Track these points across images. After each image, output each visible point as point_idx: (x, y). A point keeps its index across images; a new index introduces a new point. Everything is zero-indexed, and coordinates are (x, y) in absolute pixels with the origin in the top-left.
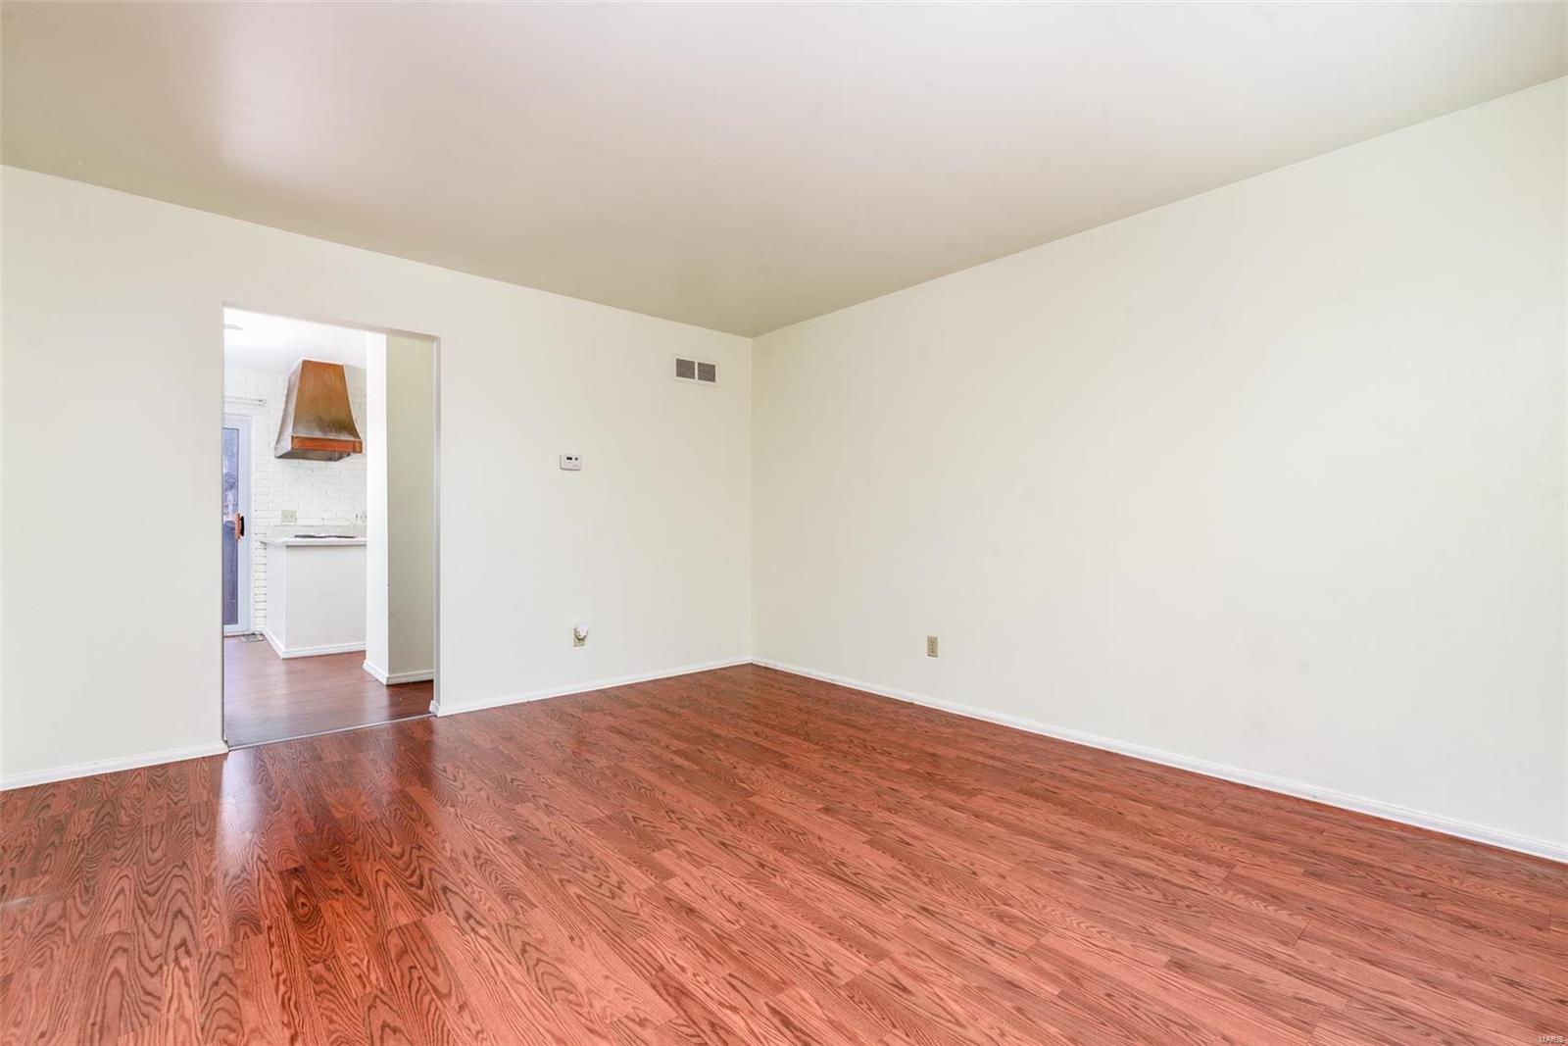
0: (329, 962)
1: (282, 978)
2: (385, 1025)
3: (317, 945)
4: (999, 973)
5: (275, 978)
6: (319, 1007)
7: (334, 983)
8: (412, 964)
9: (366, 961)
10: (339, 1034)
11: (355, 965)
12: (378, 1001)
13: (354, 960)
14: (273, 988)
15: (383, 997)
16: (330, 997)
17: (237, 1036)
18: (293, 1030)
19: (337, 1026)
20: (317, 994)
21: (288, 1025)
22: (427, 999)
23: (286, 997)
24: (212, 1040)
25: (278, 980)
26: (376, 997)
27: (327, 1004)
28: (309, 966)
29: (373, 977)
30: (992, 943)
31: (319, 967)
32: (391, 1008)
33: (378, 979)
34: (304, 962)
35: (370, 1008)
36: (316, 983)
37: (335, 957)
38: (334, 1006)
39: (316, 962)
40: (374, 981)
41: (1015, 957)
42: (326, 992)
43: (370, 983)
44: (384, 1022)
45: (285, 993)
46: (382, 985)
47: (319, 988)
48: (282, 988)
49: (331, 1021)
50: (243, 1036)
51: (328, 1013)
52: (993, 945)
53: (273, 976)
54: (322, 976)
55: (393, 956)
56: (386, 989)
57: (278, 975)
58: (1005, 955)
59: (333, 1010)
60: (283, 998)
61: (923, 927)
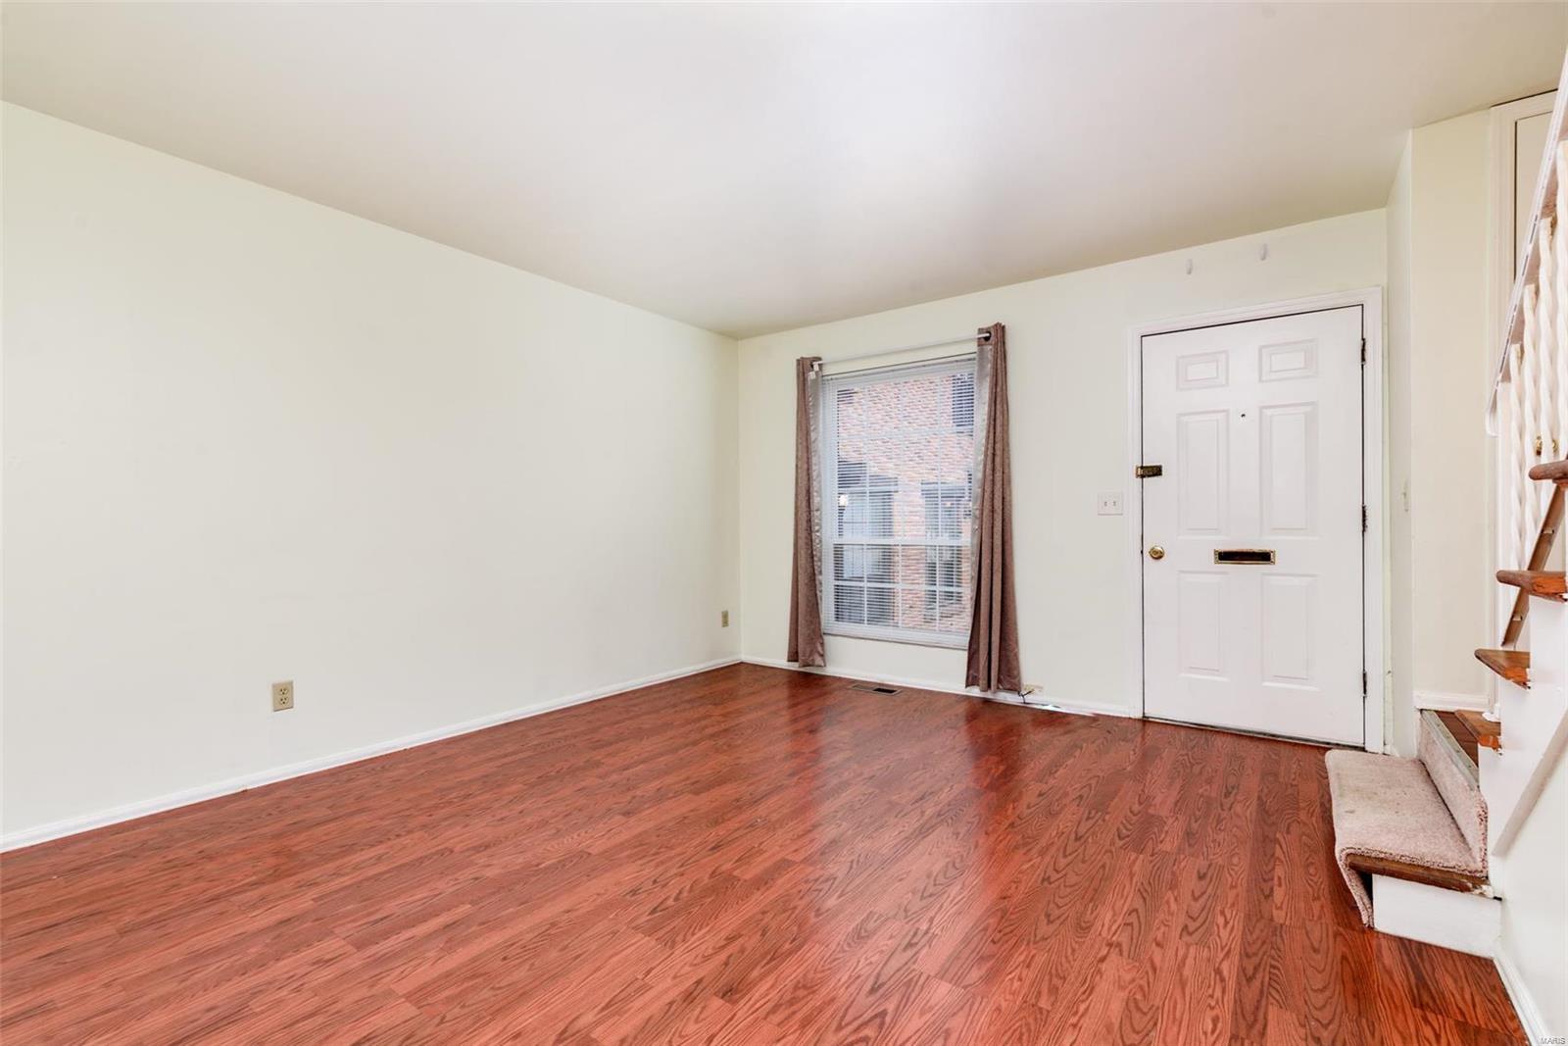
0: (1033, 1001)
1: (1074, 1020)
2: (1050, 922)
3: (1024, 1030)
5: (1079, 1025)
6: (1072, 968)
7: (1047, 978)
8: (992, 944)
9: (1010, 976)
10: (1077, 939)
11: (1020, 979)
12: (1038, 938)
13: (1016, 984)
14: (1088, 1015)
15: (1032, 939)
16: (1059, 967)
17: (1134, 994)
18: (1099, 965)
19: (1074, 944)
20: (1065, 979)
21: (1099, 972)
22: (1013, 917)
23: (1084, 997)
24: (1153, 1006)
25: (1079, 1021)
26: (1035, 943)
27: (1066, 965)
28: (1048, 1012)
29: (1022, 958)
31: (1044, 1003)
32: (1036, 929)
33: (1020, 954)
34: (1049, 1019)
35: (1046, 939)
36: (1057, 989)
37: (1025, 1002)
38: (1064, 960)
39: (1041, 1009)
40: (1025, 953)
42: (1058, 975)
43: (1027, 956)
44: (1048, 924)
45: (1083, 1001)
46: (1023, 947)
47: (1060, 982)
48: (1082, 1007)
49: (1073, 950)
50: (1131, 990)
51: (1071, 958)
53: (1080, 1028)
54: (1049, 991)
55: (994, 960)
56: (1025, 943)
57: (1074, 1026)
59: (1066, 957)
60: (1087, 998)
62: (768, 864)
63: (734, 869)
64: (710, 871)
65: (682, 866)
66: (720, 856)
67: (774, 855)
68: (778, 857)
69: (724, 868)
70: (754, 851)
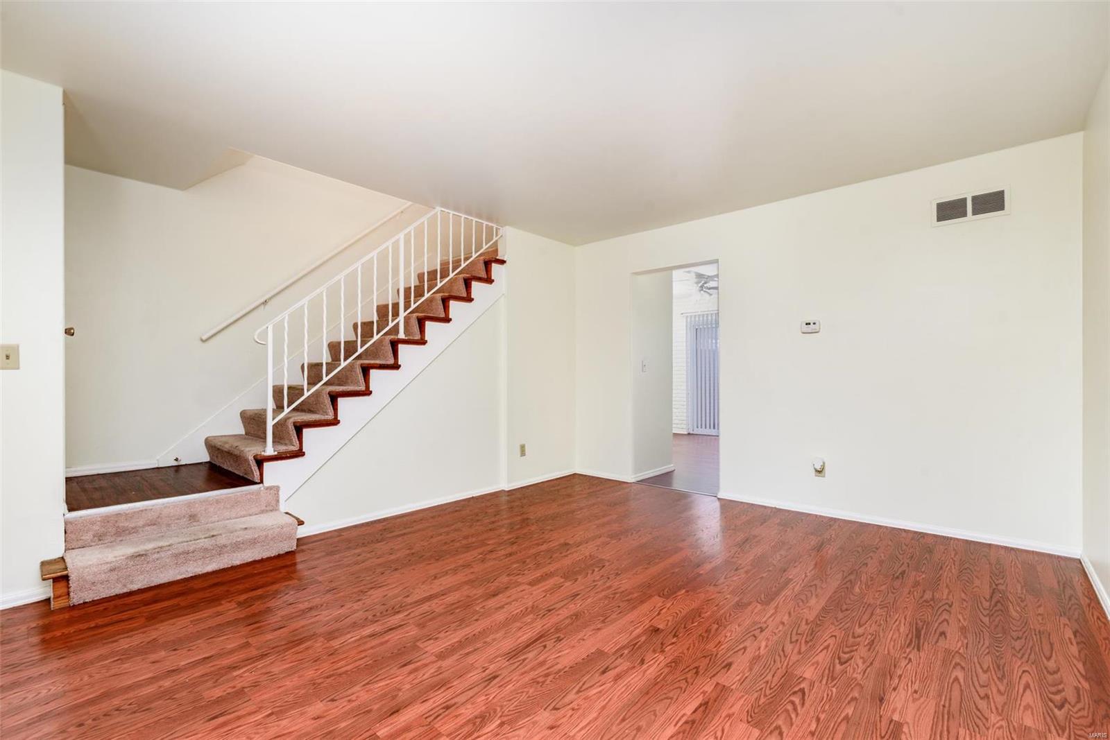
4: (408, 707)
30: (447, 708)
41: (426, 718)
52: (443, 708)
58: (431, 713)
61: (471, 674)
62: (543, 584)
63: (563, 582)
64: (577, 582)
65: (596, 585)
66: (571, 590)
67: (538, 589)
68: (534, 588)
69: (569, 583)
70: (549, 593)
